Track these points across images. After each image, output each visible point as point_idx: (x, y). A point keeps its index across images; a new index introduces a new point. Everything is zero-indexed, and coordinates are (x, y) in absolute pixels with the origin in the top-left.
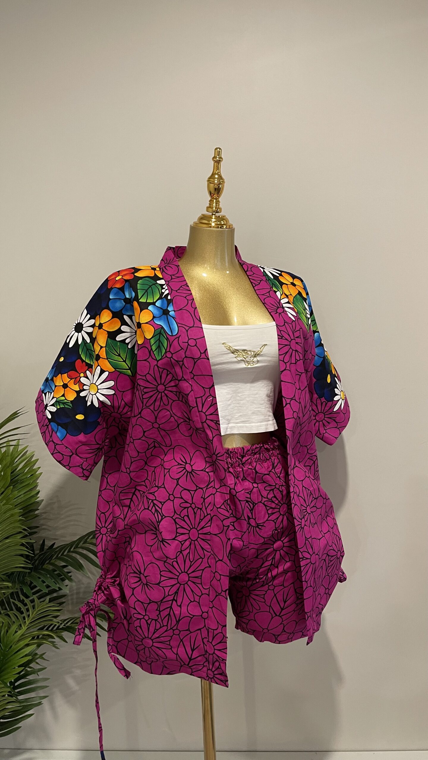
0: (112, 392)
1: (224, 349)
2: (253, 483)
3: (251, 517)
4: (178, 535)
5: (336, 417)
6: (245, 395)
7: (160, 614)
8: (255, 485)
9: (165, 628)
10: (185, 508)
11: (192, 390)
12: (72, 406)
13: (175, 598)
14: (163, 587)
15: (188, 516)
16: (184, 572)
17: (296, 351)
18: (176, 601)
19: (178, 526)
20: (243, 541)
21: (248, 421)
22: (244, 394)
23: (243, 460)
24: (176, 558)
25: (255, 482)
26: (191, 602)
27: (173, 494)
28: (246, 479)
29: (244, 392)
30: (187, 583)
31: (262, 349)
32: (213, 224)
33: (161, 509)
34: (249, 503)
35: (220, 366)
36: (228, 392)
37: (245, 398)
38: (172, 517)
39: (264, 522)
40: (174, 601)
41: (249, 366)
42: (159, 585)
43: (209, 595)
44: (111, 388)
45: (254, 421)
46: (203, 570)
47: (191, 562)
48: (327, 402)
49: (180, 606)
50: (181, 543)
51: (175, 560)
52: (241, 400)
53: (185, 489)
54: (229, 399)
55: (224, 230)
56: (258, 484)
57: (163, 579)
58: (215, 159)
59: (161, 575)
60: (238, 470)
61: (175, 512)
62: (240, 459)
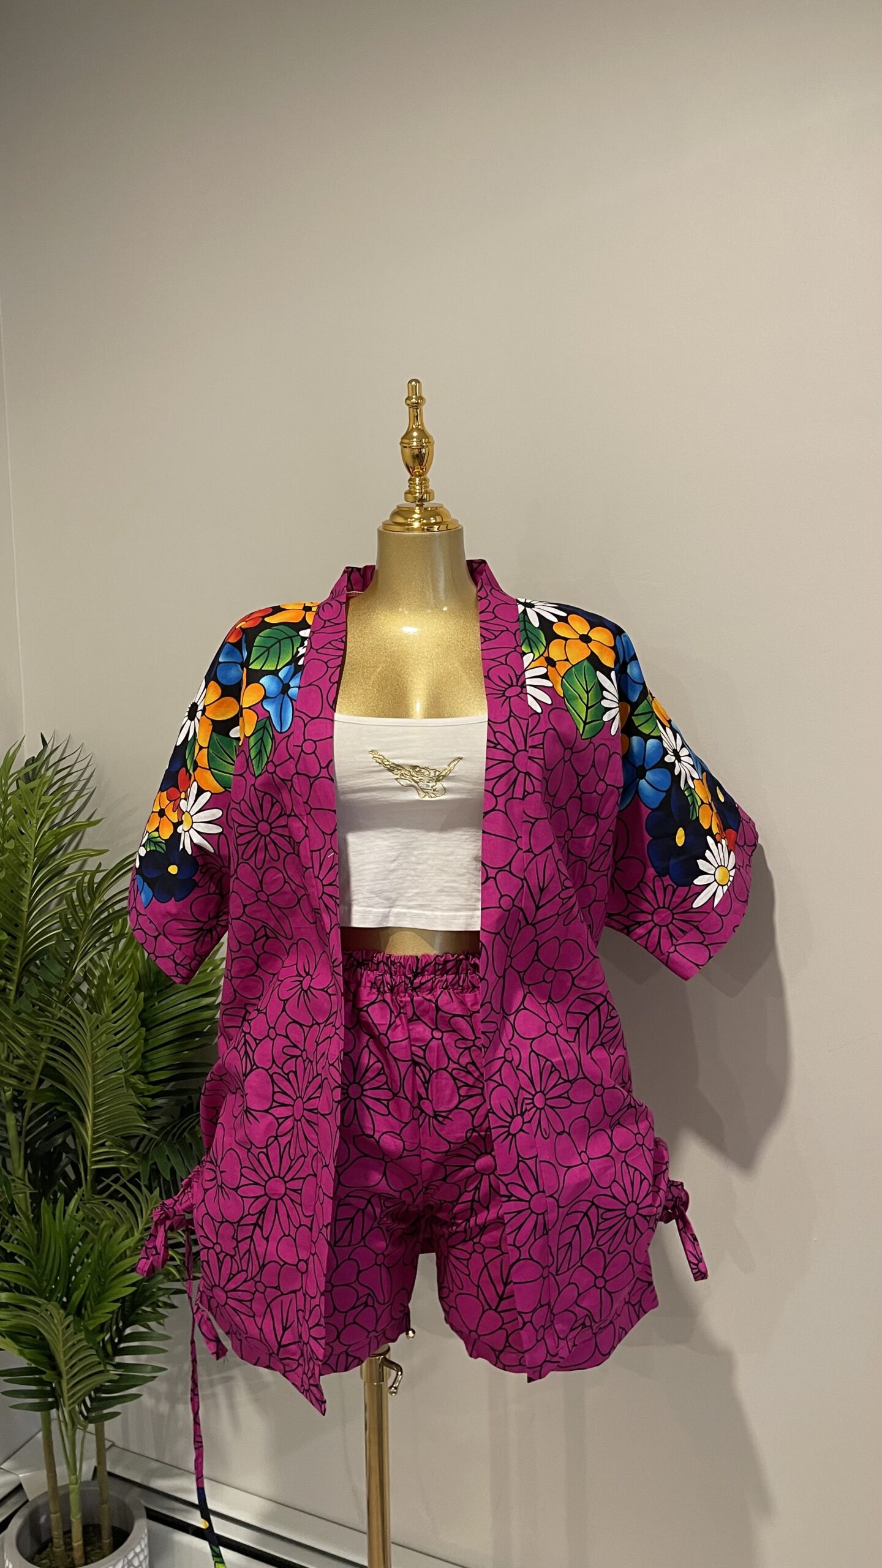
0: (217, 830)
1: (371, 762)
2: (433, 1030)
3: (424, 1096)
4: (275, 1104)
5: (700, 922)
6: (426, 853)
7: (237, 1246)
8: (437, 1034)
9: (244, 1275)
10: (293, 1057)
11: (306, 836)
12: (165, 849)
13: (260, 1222)
14: (242, 1197)
15: (295, 1073)
16: (279, 1177)
17: (527, 773)
18: (261, 1228)
19: (277, 1089)
20: (402, 1140)
21: (430, 905)
22: (425, 851)
23: (417, 980)
24: (266, 1147)
25: (437, 1029)
26: (285, 1235)
27: (274, 1028)
28: (419, 1019)
29: (424, 849)
30: (281, 1199)
31: (452, 765)
32: (416, 525)
33: (253, 1052)
34: (422, 1067)
35: (366, 794)
36: (391, 845)
37: (428, 859)
38: (267, 1070)
39: (451, 1111)
40: (257, 1228)
41: (427, 798)
42: (236, 1192)
43: (311, 1230)
44: (215, 822)
45: (439, 907)
46: (305, 1179)
47: (292, 1160)
48: (675, 886)
49: (267, 1239)
50: (278, 1122)
51: (265, 1150)
52: (419, 864)
53: (295, 1022)
54: (392, 859)
55: (434, 535)
56: (443, 1033)
57: (244, 1181)
58: (409, 402)
59: (242, 1175)
60: (403, 999)
61: (274, 1061)
62: (410, 978)
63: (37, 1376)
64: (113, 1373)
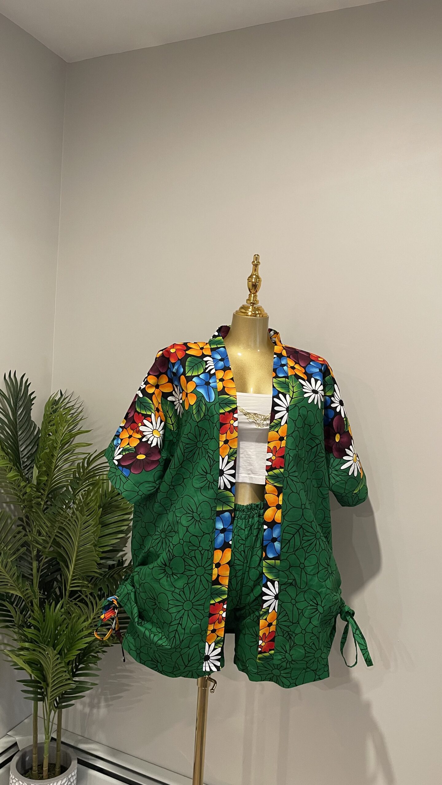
32: (250, 314)
58: (253, 263)
63: (37, 684)
64: (73, 685)
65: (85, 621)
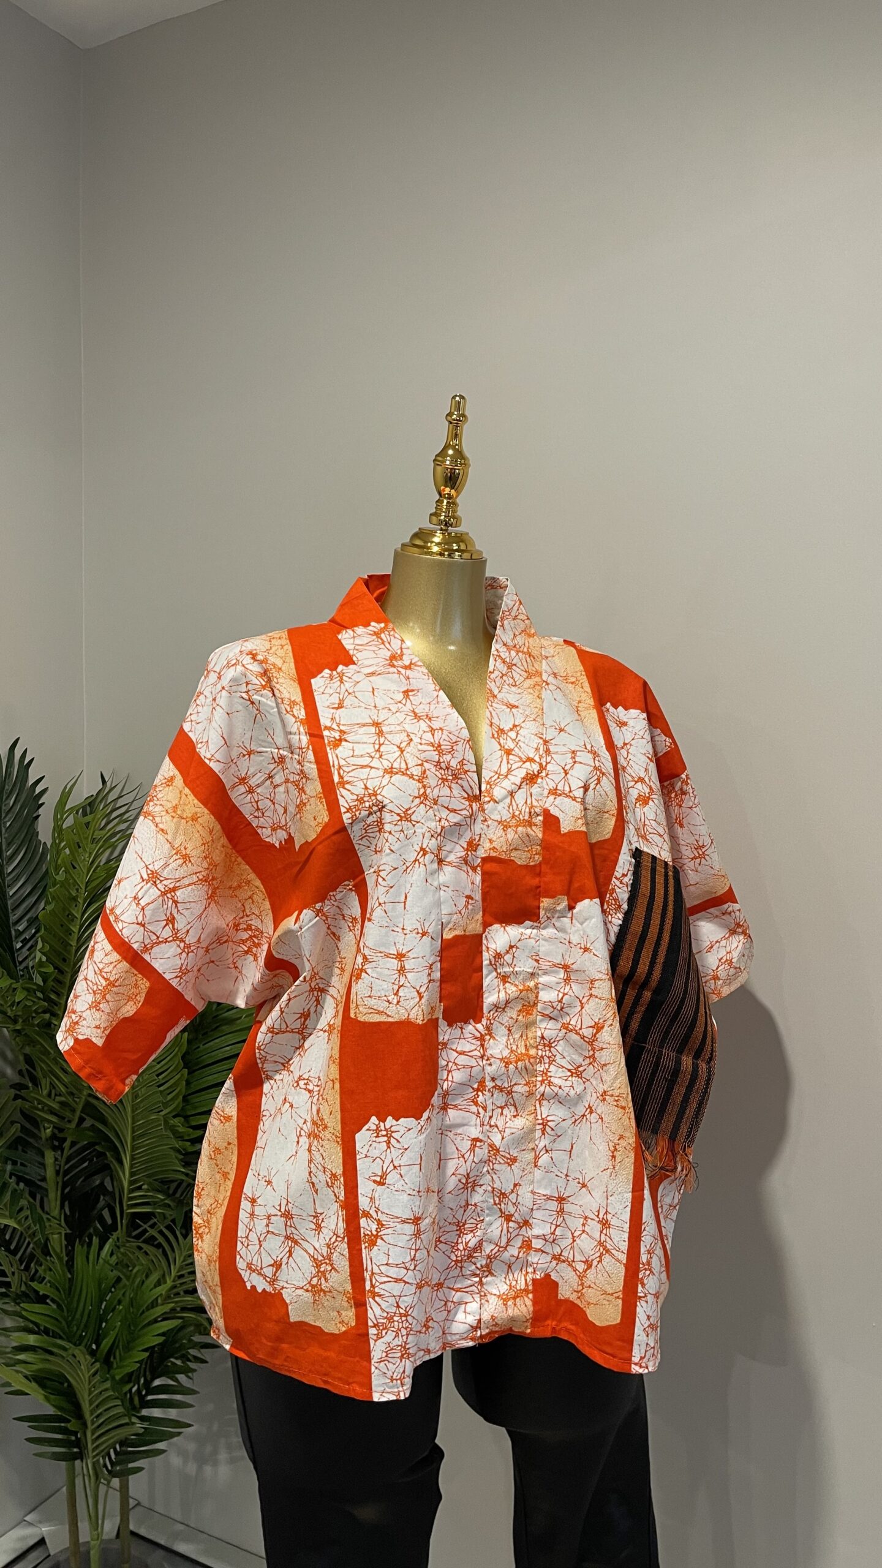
63: (63, 1425)
64: (139, 1427)
65: (158, 1283)
